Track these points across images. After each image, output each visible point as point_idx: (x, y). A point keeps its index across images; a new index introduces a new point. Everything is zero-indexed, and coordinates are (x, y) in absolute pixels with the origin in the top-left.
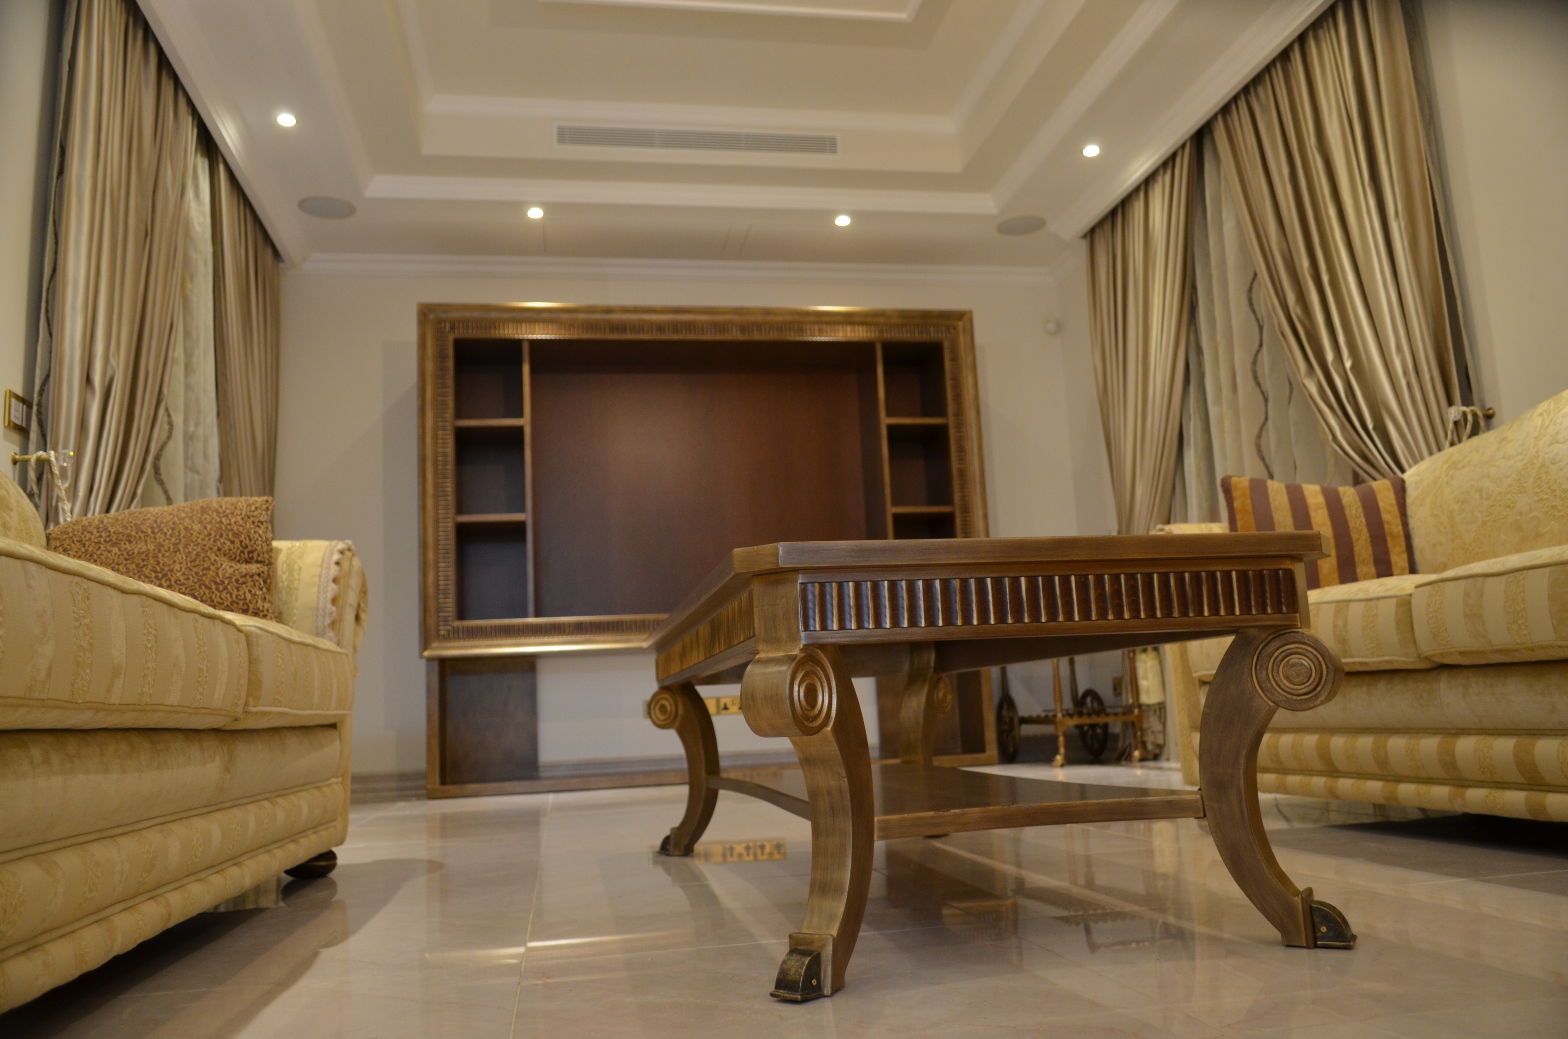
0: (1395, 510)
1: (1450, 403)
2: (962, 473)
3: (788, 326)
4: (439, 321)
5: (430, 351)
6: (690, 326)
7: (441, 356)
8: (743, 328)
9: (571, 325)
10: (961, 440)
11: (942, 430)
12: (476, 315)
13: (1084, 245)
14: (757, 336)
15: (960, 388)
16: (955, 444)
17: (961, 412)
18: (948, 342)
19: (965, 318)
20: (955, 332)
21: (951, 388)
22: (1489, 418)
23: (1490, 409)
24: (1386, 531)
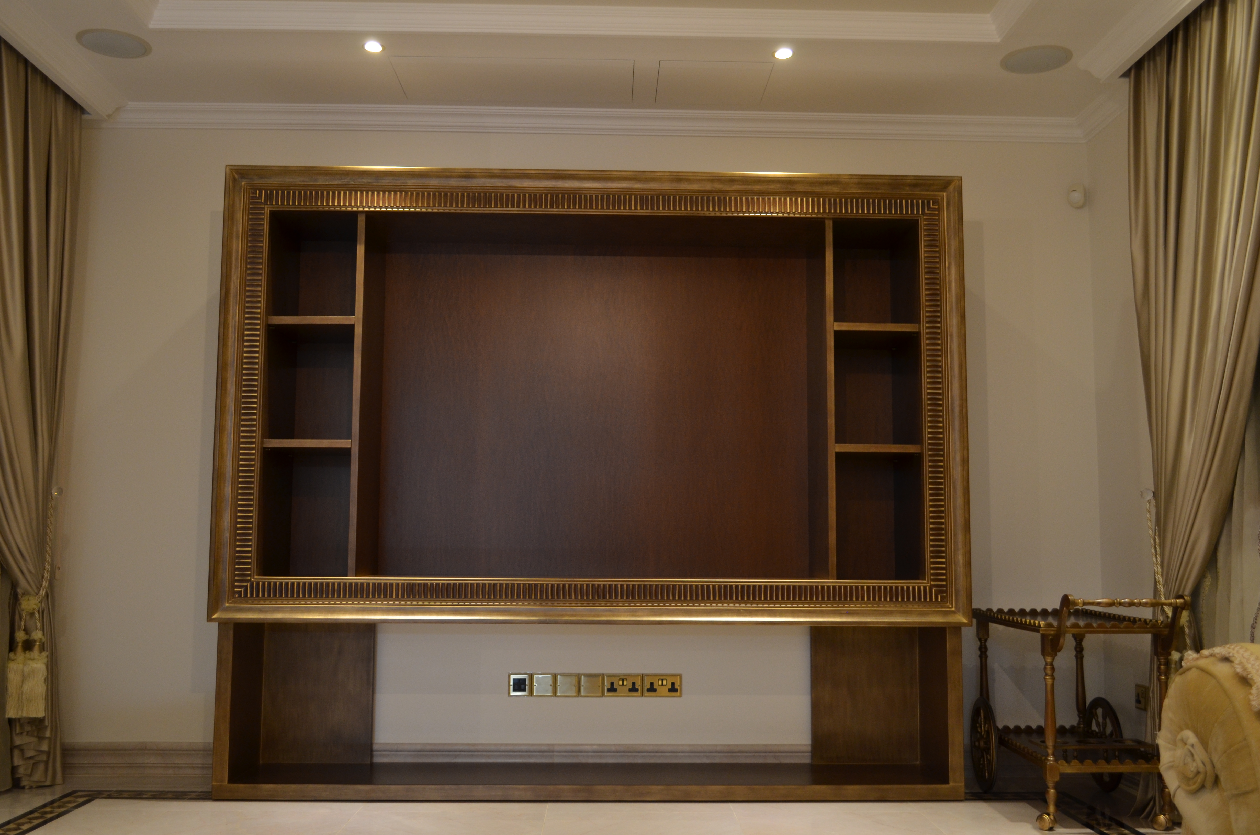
2: (935, 400)
3: (706, 197)
4: (254, 188)
5: (239, 227)
6: (574, 196)
7: (253, 234)
8: (645, 199)
9: (419, 194)
10: (935, 354)
11: (912, 340)
12: (298, 180)
13: (1125, 87)
14: (663, 211)
15: (939, 284)
16: (928, 361)
17: (938, 317)
18: (925, 220)
19: (951, 188)
20: (937, 207)
21: (926, 284)
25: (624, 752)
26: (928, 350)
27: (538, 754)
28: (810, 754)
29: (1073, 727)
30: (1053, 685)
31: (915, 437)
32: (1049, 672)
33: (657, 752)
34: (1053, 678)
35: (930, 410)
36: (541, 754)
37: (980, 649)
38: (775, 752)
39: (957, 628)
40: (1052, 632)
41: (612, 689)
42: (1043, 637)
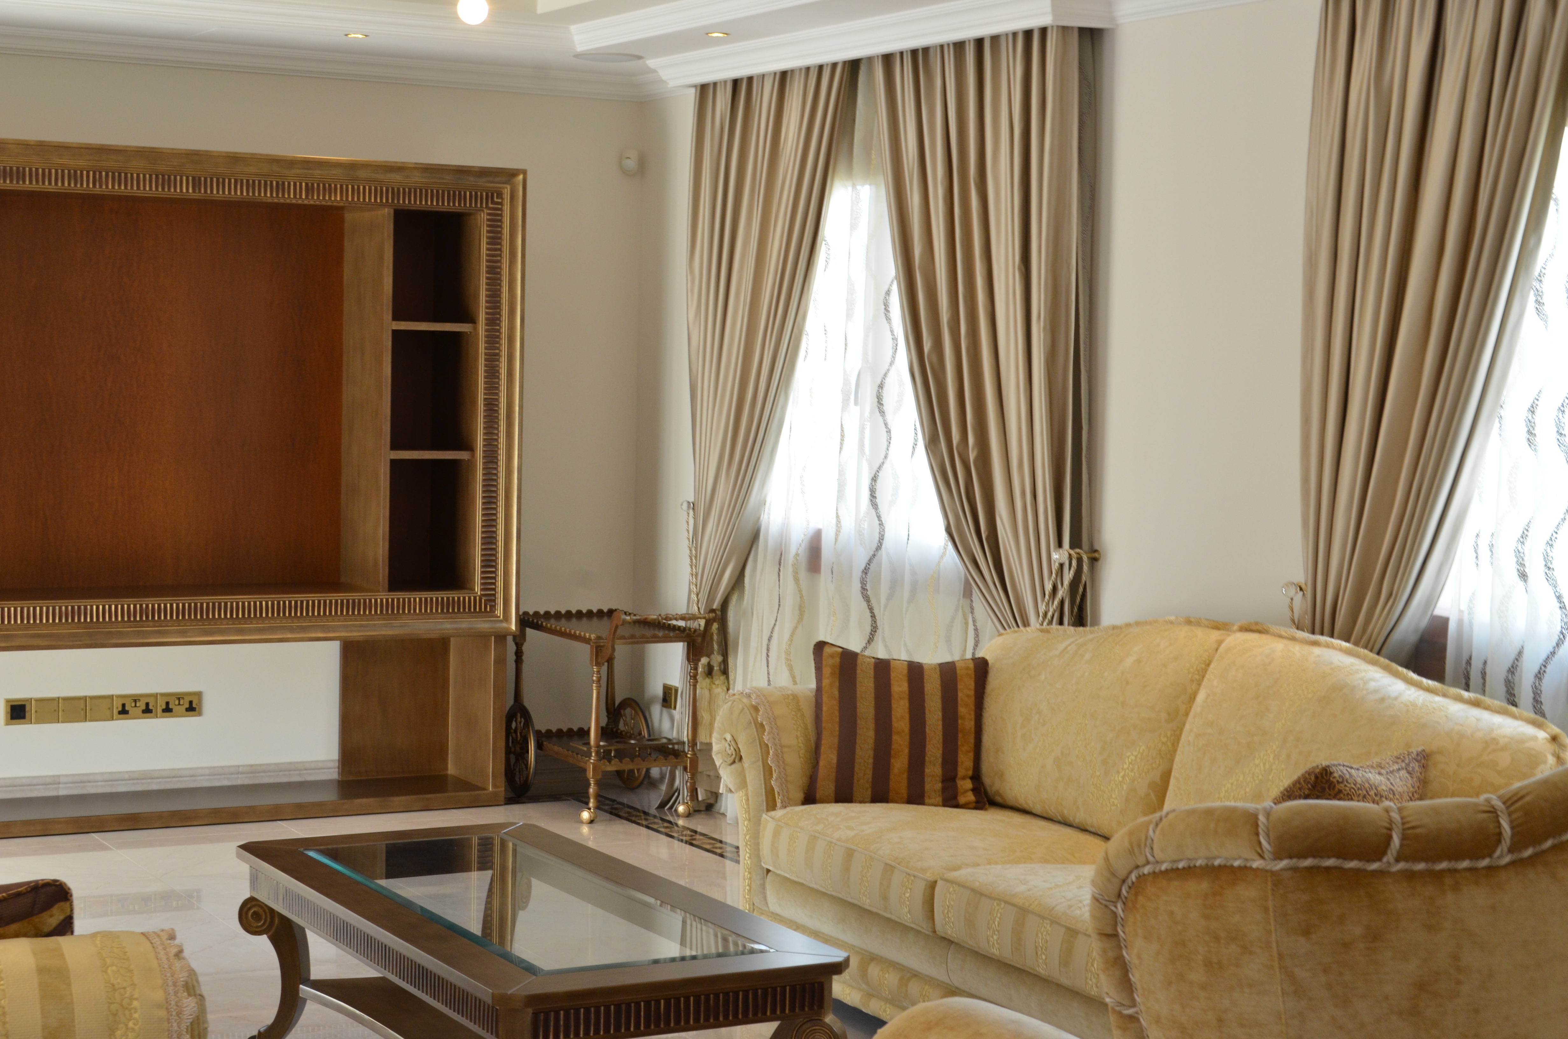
0: (971, 702)
1: (1060, 545)
2: (492, 406)
3: (264, 181)
8: (197, 181)
10: (493, 358)
15: (500, 284)
19: (516, 180)
20: (500, 201)
22: (1094, 560)
23: (1096, 551)
24: (959, 727)
25: (138, 779)
26: (484, 353)
27: (41, 787)
28: (337, 770)
30: (599, 692)
31: (466, 443)
32: (595, 680)
33: (174, 777)
34: (600, 686)
36: (44, 786)
37: (516, 653)
38: (300, 770)
39: (503, 637)
41: (124, 712)
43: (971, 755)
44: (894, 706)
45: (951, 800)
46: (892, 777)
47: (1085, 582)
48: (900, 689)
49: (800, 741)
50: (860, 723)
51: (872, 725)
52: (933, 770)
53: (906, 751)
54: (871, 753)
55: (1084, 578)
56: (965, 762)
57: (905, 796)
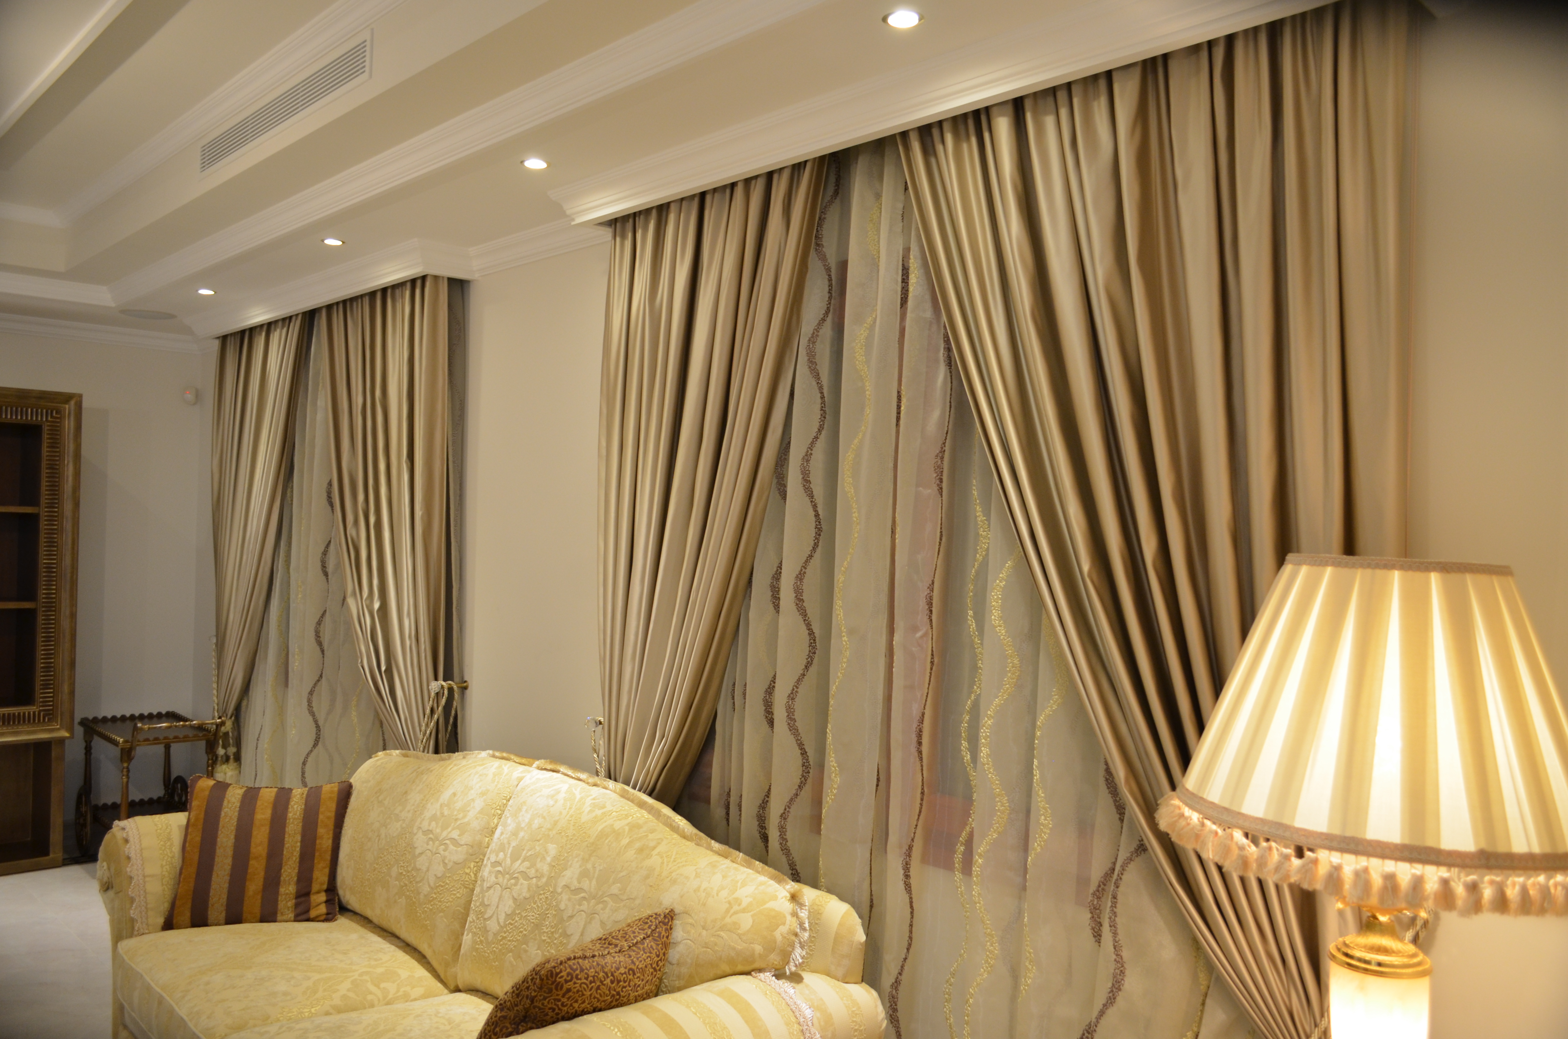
1: (436, 678)
2: (50, 568)
10: (52, 532)
11: (33, 519)
13: (213, 342)
15: (59, 478)
16: (45, 538)
17: (56, 503)
18: (48, 426)
19: (72, 403)
20: (59, 416)
21: (47, 477)
22: (464, 689)
23: (465, 682)
24: (317, 846)
26: (45, 529)
29: (159, 798)
30: (127, 782)
31: (31, 596)
32: (125, 773)
34: (128, 777)
35: (45, 576)
37: (86, 748)
39: (61, 741)
40: (128, 746)
42: (122, 750)
43: (327, 871)
44: (255, 833)
45: (303, 915)
46: (246, 898)
47: (456, 707)
48: (263, 816)
49: (164, 869)
50: (219, 852)
51: (230, 852)
52: (288, 889)
53: (262, 874)
54: (227, 878)
55: (455, 704)
56: (320, 877)
57: (258, 915)
